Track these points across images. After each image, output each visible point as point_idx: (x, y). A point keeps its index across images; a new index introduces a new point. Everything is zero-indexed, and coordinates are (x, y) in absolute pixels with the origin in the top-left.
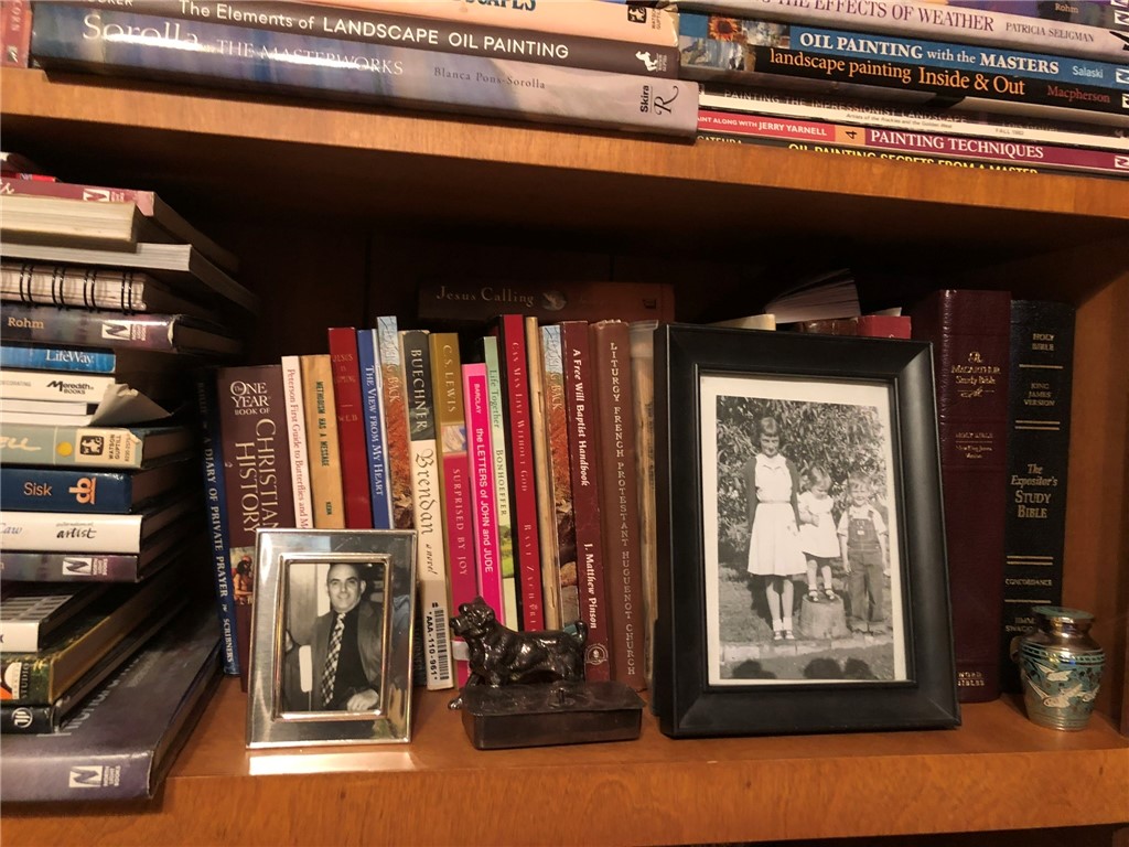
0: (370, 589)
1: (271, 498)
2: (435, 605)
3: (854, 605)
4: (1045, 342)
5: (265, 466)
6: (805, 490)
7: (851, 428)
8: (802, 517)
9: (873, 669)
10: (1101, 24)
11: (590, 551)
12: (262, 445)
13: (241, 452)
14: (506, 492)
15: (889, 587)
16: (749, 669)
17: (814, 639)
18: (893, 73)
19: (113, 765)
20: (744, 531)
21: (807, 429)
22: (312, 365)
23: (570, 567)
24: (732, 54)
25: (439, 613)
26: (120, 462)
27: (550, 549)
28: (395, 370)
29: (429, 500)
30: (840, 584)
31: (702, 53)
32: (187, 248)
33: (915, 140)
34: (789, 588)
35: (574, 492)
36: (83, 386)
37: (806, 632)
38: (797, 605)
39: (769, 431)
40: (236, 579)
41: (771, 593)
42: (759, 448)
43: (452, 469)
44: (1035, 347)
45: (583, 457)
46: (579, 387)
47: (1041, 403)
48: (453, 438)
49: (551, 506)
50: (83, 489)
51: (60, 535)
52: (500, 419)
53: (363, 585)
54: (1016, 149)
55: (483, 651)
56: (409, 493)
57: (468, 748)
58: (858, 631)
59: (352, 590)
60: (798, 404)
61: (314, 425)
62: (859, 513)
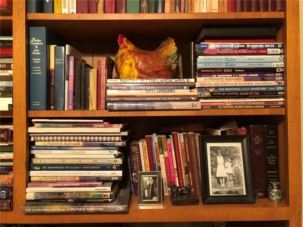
0: (155, 181)
1: (138, 165)
2: (165, 182)
3: (236, 182)
4: (272, 132)
5: (137, 160)
6: (226, 162)
7: (234, 151)
8: (226, 167)
9: (239, 193)
10: (274, 80)
11: (190, 172)
12: (136, 156)
13: (133, 158)
14: (175, 162)
15: (242, 178)
16: (217, 193)
17: (228, 188)
18: (235, 94)
19: (123, 207)
20: (216, 170)
21: (226, 151)
22: (144, 143)
23: (187, 175)
24: (207, 94)
25: (166, 183)
26: (119, 163)
27: (183, 172)
28: (156, 143)
29: (163, 164)
30: (233, 178)
31: (202, 95)
32: (127, 132)
33: (241, 103)
34: (224, 179)
35: (187, 162)
36: (113, 152)
37: (227, 186)
38: (225, 182)
39: (219, 152)
40: (134, 178)
41: (221, 180)
42: (218, 155)
43: (166, 159)
44: (270, 133)
45: (188, 156)
46: (187, 144)
47: (272, 143)
48: (166, 154)
49: (183, 165)
50: (114, 167)
51: (112, 174)
52: (174, 150)
53: (154, 180)
54: (259, 103)
55: (173, 190)
56: (160, 163)
57: (171, 205)
58: (236, 186)
59: (152, 181)
60: (224, 147)
61: (144, 153)
62: (236, 165)
